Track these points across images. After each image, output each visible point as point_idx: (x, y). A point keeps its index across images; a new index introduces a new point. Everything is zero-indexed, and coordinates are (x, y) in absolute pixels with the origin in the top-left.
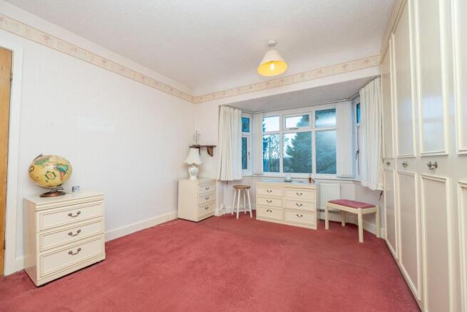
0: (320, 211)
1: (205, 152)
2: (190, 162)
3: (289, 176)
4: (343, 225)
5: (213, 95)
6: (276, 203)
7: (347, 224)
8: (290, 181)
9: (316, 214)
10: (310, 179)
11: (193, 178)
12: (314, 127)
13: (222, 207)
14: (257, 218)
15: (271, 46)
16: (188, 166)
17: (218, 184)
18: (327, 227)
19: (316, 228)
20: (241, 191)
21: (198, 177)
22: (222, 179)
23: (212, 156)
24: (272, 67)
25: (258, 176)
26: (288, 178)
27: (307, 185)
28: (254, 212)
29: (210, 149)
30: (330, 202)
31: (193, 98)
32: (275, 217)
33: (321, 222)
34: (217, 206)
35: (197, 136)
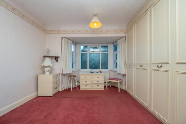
0: (105, 83)
1: (54, 60)
2: (46, 65)
3: (92, 70)
4: (111, 87)
5: (59, 31)
6: (89, 82)
7: (112, 86)
8: (93, 72)
9: (104, 84)
10: (100, 71)
11: (47, 73)
12: (101, 51)
13: (63, 86)
14: (80, 89)
15: (95, 15)
16: (44, 67)
17: (61, 75)
18: (107, 88)
19: (104, 89)
20: (73, 78)
21: (50, 73)
22: (63, 73)
23: (57, 62)
24: (95, 24)
25: (78, 71)
26: (92, 71)
27: (99, 74)
28: (79, 87)
29: (57, 58)
30: (108, 79)
31: (45, 30)
32: (89, 88)
33: (105, 86)
34: (60, 86)
35: (48, 51)
